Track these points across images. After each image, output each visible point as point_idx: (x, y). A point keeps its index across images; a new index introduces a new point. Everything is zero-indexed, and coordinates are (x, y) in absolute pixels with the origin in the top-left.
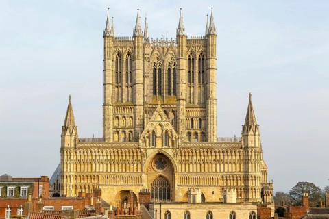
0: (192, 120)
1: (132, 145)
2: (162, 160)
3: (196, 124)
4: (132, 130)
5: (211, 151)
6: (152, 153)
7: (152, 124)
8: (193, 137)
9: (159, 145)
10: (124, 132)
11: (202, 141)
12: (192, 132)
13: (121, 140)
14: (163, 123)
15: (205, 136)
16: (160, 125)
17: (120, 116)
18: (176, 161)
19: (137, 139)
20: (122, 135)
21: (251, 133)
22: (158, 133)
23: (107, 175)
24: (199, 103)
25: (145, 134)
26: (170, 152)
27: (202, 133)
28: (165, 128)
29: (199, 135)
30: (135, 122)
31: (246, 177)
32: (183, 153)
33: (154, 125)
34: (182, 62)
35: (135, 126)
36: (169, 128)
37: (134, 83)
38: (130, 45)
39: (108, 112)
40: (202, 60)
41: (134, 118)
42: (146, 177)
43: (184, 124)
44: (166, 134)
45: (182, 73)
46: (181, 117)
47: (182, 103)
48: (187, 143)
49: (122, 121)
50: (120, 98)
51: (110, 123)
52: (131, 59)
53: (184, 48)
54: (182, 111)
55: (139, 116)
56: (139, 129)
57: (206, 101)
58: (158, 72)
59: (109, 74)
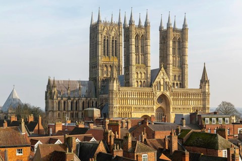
0: (175, 76)
1: (148, 90)
2: (163, 98)
3: (177, 78)
4: (146, 81)
5: (188, 94)
6: (159, 94)
7: (159, 78)
8: (176, 85)
9: (162, 90)
10: (141, 82)
11: (180, 87)
12: (175, 82)
13: (139, 86)
14: (165, 77)
15: (182, 85)
16: (163, 78)
17: (139, 72)
18: (171, 98)
19: (151, 86)
20: (140, 84)
21: (207, 84)
22: (162, 83)
23: (135, 106)
24: (178, 67)
25: (154, 84)
26: (168, 94)
27: (180, 84)
28: (165, 80)
29: (179, 84)
30: (147, 76)
31: (204, 108)
32: (174, 94)
33: (160, 78)
34: (171, 43)
35: (147, 78)
36: (168, 80)
37: (145, 54)
38: (143, 31)
39: (134, 69)
40: (179, 42)
41: (146, 74)
42: (155, 108)
43: (172, 78)
44: (166, 84)
45: (171, 49)
46: (171, 74)
47: (171, 66)
48: (177, 89)
49: (139, 75)
50: (137, 62)
51: (134, 76)
52: (143, 39)
53: (172, 35)
54: (171, 71)
55: (149, 72)
56: (149, 80)
57: (182, 66)
58: (106, 41)
59: (133, 47)
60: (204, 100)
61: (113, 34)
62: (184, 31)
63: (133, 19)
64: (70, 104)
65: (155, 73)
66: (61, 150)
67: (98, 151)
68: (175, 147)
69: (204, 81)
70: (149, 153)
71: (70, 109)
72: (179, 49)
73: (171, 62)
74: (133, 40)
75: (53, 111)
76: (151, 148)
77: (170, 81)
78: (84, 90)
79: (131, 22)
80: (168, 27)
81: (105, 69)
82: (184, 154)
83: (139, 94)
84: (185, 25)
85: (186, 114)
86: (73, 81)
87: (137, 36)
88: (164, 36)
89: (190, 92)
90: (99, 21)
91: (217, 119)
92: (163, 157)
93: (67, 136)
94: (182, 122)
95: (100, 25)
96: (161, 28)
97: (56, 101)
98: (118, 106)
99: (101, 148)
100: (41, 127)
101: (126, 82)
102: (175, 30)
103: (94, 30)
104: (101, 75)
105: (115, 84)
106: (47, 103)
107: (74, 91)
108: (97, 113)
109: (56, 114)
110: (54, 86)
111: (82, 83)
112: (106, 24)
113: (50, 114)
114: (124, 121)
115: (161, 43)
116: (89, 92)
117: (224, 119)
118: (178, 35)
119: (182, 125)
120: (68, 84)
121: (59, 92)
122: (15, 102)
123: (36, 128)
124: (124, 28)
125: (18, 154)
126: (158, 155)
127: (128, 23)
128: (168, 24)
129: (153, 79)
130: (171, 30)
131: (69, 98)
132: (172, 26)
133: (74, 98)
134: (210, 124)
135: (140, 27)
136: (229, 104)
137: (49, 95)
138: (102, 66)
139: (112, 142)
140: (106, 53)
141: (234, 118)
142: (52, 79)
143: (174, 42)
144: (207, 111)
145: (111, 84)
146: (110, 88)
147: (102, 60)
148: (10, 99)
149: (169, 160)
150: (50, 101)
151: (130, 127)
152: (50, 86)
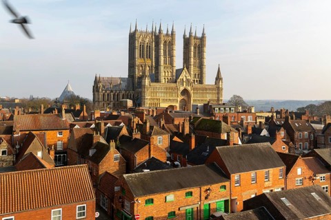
0: (195, 74)
1: (173, 85)
2: (185, 92)
3: (197, 76)
4: (172, 78)
5: (206, 89)
6: (182, 88)
8: (196, 81)
9: (185, 86)
10: (168, 79)
11: (199, 84)
12: (196, 79)
13: (166, 82)
14: (187, 75)
15: (201, 82)
17: (166, 71)
18: (192, 92)
19: (176, 82)
21: (221, 81)
22: (185, 80)
23: (163, 98)
24: (198, 67)
25: (179, 80)
26: (189, 88)
28: (187, 78)
29: (198, 81)
31: (218, 100)
32: (194, 89)
33: (183, 76)
34: (192, 48)
35: (173, 76)
36: (189, 78)
37: (171, 56)
38: (170, 38)
39: (162, 69)
40: (199, 48)
41: (172, 73)
42: (179, 99)
43: (192, 76)
44: (188, 80)
45: (192, 53)
46: (192, 73)
47: (192, 66)
48: (197, 85)
49: (167, 74)
50: (165, 63)
51: (163, 74)
52: (170, 45)
53: (193, 42)
54: (192, 70)
55: (175, 71)
56: (174, 78)
57: (201, 66)
58: (142, 47)
59: (162, 51)
60: (218, 93)
61: (147, 40)
62: (202, 39)
63: (162, 29)
64: (112, 96)
65: (179, 72)
66: (91, 132)
67: (121, 134)
68: (187, 131)
69: (218, 78)
70: (164, 136)
71: (112, 100)
72: (199, 53)
73: (192, 63)
74: (162, 45)
75: (99, 102)
76: (165, 132)
77: (191, 78)
78: (124, 85)
79: (160, 31)
80: (190, 35)
81: (141, 68)
82: (191, 137)
83: (166, 88)
84: (203, 34)
85: (200, 104)
86: (115, 78)
87: (165, 42)
88: (187, 42)
89: (207, 87)
90: (136, 30)
91: (225, 109)
92: (176, 139)
93: (97, 121)
94: (196, 111)
95: (137, 33)
96: (184, 36)
97: (101, 94)
98: (149, 97)
99: (124, 131)
100: (86, 114)
101: (156, 79)
102: (196, 38)
103: (132, 37)
104: (138, 73)
105: (147, 80)
106: (94, 95)
107: (116, 86)
108: (130, 103)
109: (101, 104)
110: (99, 82)
111: (122, 79)
112: (142, 32)
113: (96, 104)
114: (150, 110)
115: (184, 48)
116: (128, 86)
117: (230, 109)
118: (198, 42)
119: (196, 113)
120: (110, 80)
121: (104, 87)
122: (69, 94)
123: (82, 115)
124: (155, 35)
125: (58, 136)
126: (171, 138)
127: (157, 31)
128: (190, 33)
129: (177, 77)
130: (192, 38)
131: (112, 91)
132: (194, 35)
133: (116, 91)
134: (219, 113)
135: (167, 35)
136: (238, 97)
137: (96, 89)
138: (139, 66)
139: (135, 127)
140: (142, 56)
141: (240, 108)
142: (98, 76)
143: (195, 48)
144: (220, 103)
145: (143, 81)
146: (143, 84)
147: (138, 61)
148: (66, 91)
149: (180, 141)
150: (96, 93)
151: (155, 114)
152: (97, 82)
